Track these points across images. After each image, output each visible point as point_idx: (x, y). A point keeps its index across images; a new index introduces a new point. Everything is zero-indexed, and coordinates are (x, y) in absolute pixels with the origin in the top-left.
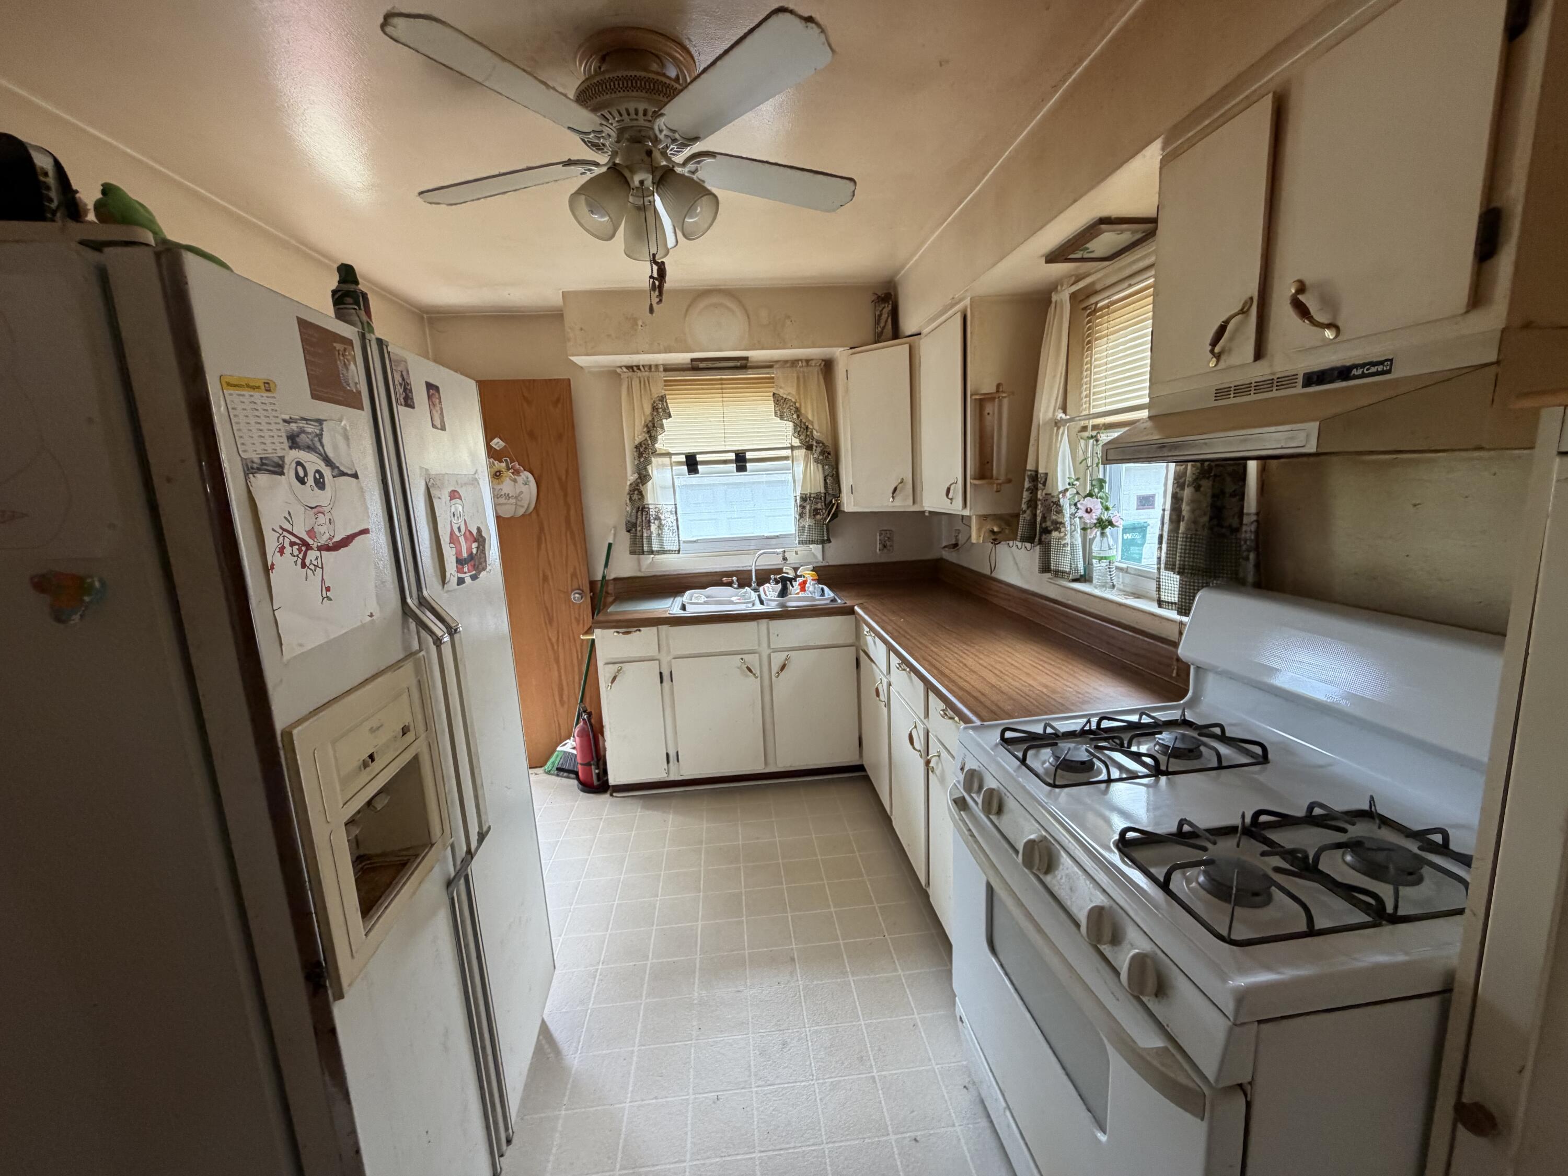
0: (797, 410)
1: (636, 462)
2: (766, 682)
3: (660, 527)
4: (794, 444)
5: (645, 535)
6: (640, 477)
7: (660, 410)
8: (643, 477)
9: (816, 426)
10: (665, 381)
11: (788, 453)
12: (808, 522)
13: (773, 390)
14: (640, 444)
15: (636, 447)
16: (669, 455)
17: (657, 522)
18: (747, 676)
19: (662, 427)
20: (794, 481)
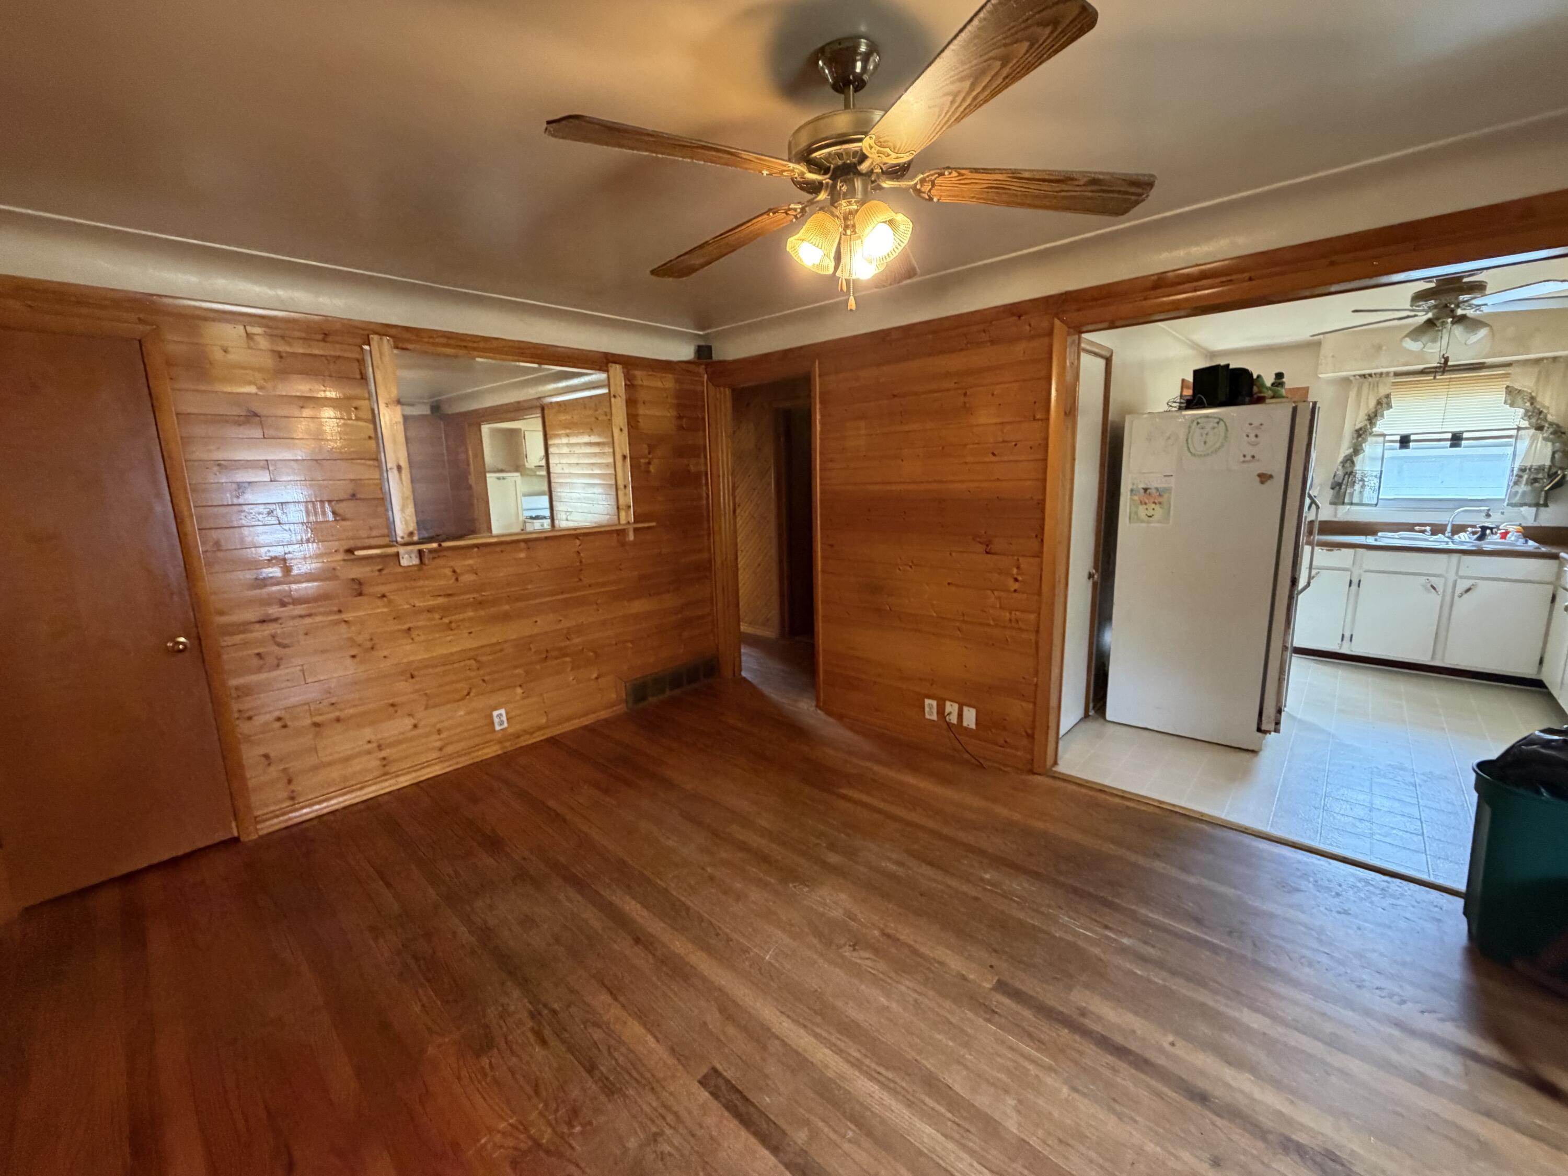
0: (1532, 400)
1: (1354, 441)
2: (1448, 598)
3: (1363, 487)
4: (1520, 426)
5: (1348, 491)
6: (1354, 452)
7: (1383, 403)
8: (1357, 450)
9: (1552, 410)
10: (1393, 383)
11: (1514, 432)
12: (1523, 488)
13: (1508, 383)
14: (1361, 429)
15: (1357, 431)
16: (1384, 435)
17: (1361, 483)
18: (1429, 592)
19: (1382, 416)
20: (1514, 455)
